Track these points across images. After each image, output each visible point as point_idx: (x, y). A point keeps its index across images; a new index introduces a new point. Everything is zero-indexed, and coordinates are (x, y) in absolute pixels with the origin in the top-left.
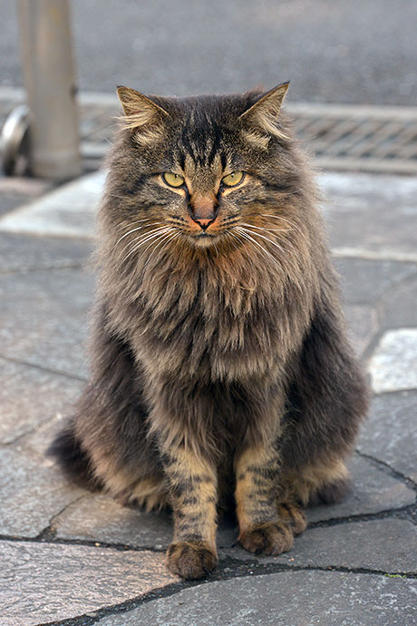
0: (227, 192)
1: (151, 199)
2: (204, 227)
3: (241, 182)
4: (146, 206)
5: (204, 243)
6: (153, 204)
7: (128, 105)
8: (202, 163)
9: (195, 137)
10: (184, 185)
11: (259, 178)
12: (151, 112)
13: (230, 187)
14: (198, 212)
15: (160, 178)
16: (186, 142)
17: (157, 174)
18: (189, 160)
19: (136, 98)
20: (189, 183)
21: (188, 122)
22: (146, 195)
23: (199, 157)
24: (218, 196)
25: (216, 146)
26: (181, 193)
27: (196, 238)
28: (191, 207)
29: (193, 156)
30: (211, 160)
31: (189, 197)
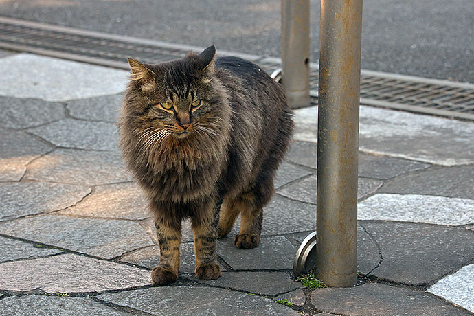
0: (194, 110)
1: (154, 115)
2: (185, 129)
3: (200, 104)
4: (150, 120)
5: (183, 136)
6: (156, 118)
7: (134, 68)
8: (183, 97)
9: (175, 84)
10: (172, 108)
11: (208, 101)
12: (145, 72)
13: (195, 107)
14: (182, 122)
15: (159, 105)
16: (171, 87)
17: (158, 104)
18: (175, 96)
19: (137, 64)
20: (175, 108)
21: (167, 76)
22: (152, 114)
23: (180, 94)
24: (190, 113)
25: (189, 88)
26: (171, 112)
27: (179, 134)
28: (178, 119)
29: (177, 94)
30: (187, 95)
31: (176, 114)
